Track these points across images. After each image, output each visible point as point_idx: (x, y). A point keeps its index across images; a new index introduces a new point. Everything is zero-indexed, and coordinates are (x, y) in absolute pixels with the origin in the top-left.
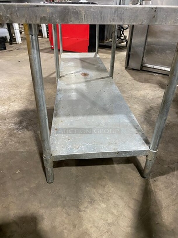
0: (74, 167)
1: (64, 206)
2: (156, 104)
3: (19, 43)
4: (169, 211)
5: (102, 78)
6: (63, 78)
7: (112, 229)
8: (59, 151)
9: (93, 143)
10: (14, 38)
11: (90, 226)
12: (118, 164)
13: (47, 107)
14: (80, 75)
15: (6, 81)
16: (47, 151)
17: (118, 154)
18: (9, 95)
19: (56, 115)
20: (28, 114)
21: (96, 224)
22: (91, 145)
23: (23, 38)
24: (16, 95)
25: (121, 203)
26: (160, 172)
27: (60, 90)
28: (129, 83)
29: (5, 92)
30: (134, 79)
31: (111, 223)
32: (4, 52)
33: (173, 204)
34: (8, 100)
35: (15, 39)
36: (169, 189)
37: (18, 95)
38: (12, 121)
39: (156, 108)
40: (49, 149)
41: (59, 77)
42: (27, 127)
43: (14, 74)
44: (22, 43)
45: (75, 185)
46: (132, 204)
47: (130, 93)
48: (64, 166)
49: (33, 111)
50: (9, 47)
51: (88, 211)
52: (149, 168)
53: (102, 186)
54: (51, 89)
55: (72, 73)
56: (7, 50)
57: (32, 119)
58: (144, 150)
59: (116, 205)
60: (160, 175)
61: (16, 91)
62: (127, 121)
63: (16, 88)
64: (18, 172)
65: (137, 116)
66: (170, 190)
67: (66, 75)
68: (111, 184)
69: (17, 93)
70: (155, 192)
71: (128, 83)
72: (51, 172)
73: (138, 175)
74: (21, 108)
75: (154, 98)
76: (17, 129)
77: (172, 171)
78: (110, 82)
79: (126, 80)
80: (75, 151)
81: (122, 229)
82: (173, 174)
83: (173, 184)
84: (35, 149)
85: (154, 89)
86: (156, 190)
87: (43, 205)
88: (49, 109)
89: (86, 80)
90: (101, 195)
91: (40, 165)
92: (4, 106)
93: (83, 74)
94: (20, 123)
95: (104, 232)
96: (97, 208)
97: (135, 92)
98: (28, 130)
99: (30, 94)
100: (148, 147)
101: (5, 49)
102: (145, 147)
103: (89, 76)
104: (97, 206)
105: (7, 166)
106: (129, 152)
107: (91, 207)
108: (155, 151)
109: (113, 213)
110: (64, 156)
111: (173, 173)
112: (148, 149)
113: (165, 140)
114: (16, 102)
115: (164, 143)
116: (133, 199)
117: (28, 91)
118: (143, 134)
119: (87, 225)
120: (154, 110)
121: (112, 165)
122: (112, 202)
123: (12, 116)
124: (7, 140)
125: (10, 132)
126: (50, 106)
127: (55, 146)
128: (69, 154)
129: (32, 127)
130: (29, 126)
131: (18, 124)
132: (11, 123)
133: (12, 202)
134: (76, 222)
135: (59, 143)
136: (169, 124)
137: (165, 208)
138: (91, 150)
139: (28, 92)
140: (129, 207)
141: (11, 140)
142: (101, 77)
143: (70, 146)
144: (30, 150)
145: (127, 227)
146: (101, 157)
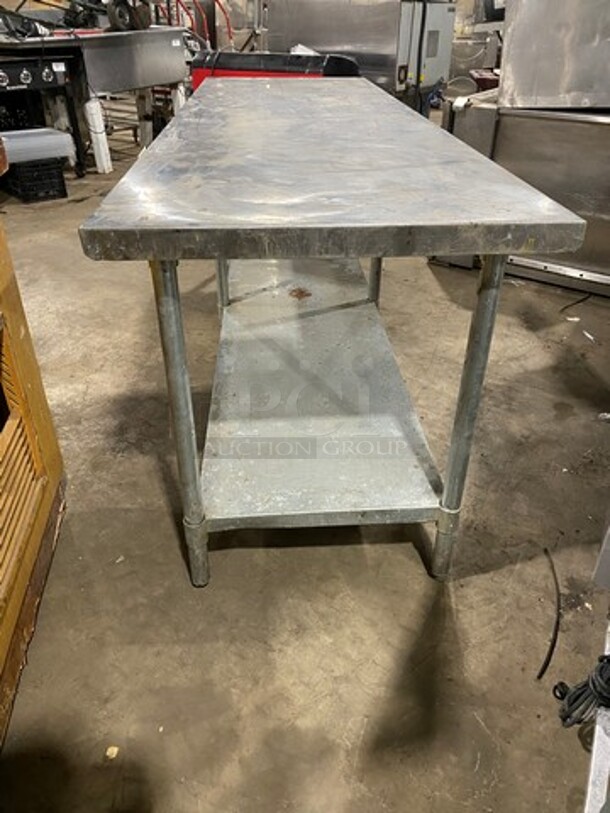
0: (261, 551)
1: (233, 640)
2: (500, 380)
3: (104, 173)
4: (483, 654)
5: (348, 305)
6: (238, 306)
7: (343, 688)
8: (222, 508)
9: (305, 490)
10: (89, 151)
11: (291, 681)
12: (373, 542)
13: (194, 385)
14: (286, 295)
15: (73, 304)
16: (194, 508)
17: (362, 516)
18: (85, 349)
19: (216, 417)
20: (140, 408)
21: (306, 679)
22: (300, 493)
23: (115, 152)
24: (105, 350)
25: (369, 635)
26: (479, 563)
27: (228, 343)
28: (434, 311)
29: (73, 341)
30: (448, 297)
31: (341, 676)
32: (61, 205)
33: (497, 639)
34: (83, 365)
35: (92, 155)
36: (494, 605)
37: (111, 351)
38: (99, 427)
39: (500, 390)
40: (199, 503)
41: (225, 303)
42: (138, 446)
43: (96, 280)
44: (115, 170)
45: (261, 592)
46: (397, 638)
47: (429, 344)
48: (234, 547)
49: (155, 398)
50: (75, 186)
51: (289, 651)
52: (443, 551)
53: (326, 595)
54: (204, 330)
55: (264, 290)
56: (70, 198)
57: (152, 422)
58: (428, 510)
59: (356, 640)
60: (476, 573)
61: (104, 336)
62: (397, 433)
63: (103, 327)
64: (120, 560)
65: (442, 413)
66: (495, 608)
67: (247, 294)
68: (349, 592)
69: (109, 344)
70: (458, 611)
71: (429, 311)
72: (201, 558)
73: (422, 570)
74: (122, 390)
75: (498, 361)
76: (113, 449)
77: (511, 563)
78: (369, 319)
79: (427, 301)
80: (259, 510)
81: (367, 690)
82: (512, 571)
83: (505, 594)
84: (161, 502)
85: (505, 331)
86: (460, 608)
87: (183, 635)
88: (198, 394)
89: (303, 311)
90: (323, 616)
91: (176, 543)
92: (72, 383)
93: (294, 291)
94: (121, 431)
95: (324, 694)
96: (312, 646)
97: (447, 341)
98: (142, 453)
99: (145, 347)
100: (438, 501)
101: (64, 194)
102: (430, 502)
103: (311, 298)
104: (311, 641)
105: (92, 544)
106: (391, 512)
107: (297, 643)
108: (453, 512)
109: (347, 657)
110: (233, 521)
111: (512, 567)
112: (438, 505)
113: (508, 484)
114: (105, 371)
115: (503, 490)
116: (400, 626)
117: (137, 339)
118: (432, 468)
119: (284, 680)
120: (491, 398)
121: (358, 547)
122: (348, 631)
123: (97, 413)
124: (88, 479)
125: (95, 457)
126: (199, 384)
127: (212, 496)
128: (246, 515)
129: (153, 443)
130: (145, 440)
131: (115, 434)
132: (96, 432)
133: (111, 628)
134: (261, 674)
135: (221, 490)
136: (527, 438)
137: (474, 646)
138: (298, 506)
139: (139, 341)
140: (389, 643)
141: (99, 478)
142: (344, 302)
143: (249, 498)
144: (147, 505)
145: (379, 685)
146: (323, 523)
